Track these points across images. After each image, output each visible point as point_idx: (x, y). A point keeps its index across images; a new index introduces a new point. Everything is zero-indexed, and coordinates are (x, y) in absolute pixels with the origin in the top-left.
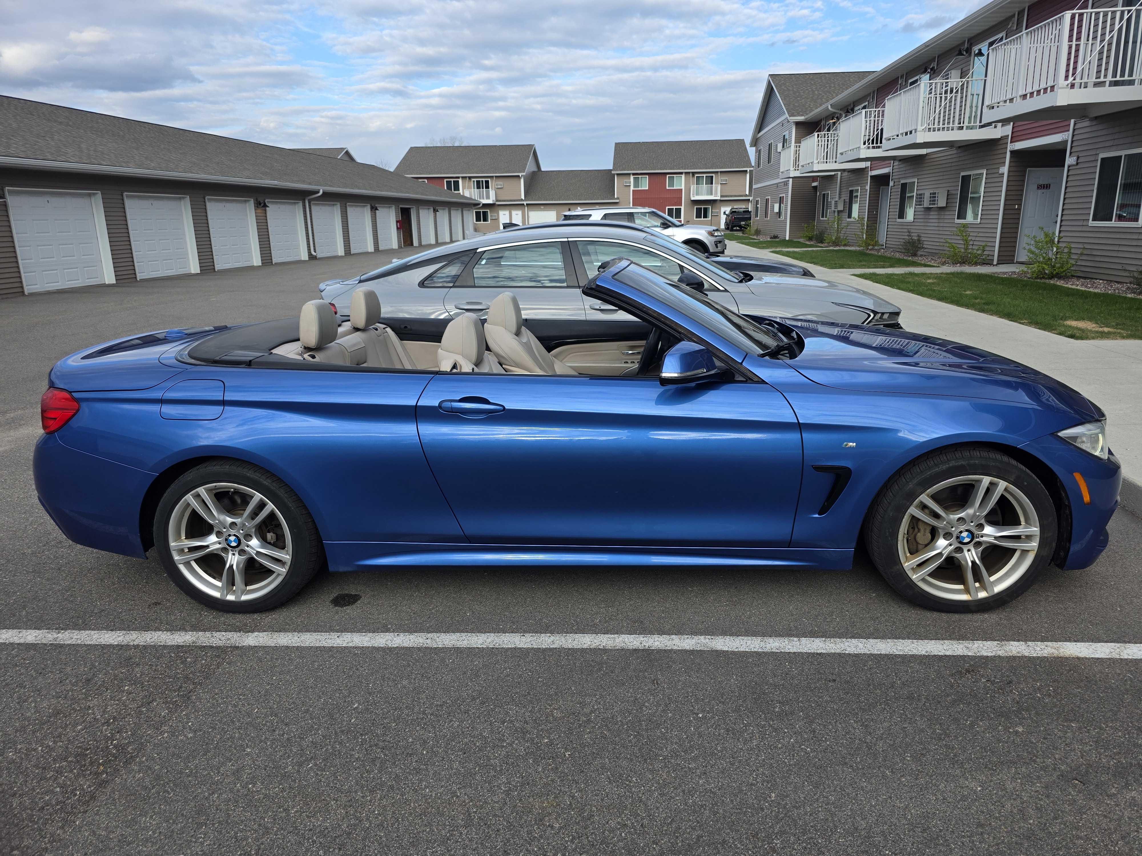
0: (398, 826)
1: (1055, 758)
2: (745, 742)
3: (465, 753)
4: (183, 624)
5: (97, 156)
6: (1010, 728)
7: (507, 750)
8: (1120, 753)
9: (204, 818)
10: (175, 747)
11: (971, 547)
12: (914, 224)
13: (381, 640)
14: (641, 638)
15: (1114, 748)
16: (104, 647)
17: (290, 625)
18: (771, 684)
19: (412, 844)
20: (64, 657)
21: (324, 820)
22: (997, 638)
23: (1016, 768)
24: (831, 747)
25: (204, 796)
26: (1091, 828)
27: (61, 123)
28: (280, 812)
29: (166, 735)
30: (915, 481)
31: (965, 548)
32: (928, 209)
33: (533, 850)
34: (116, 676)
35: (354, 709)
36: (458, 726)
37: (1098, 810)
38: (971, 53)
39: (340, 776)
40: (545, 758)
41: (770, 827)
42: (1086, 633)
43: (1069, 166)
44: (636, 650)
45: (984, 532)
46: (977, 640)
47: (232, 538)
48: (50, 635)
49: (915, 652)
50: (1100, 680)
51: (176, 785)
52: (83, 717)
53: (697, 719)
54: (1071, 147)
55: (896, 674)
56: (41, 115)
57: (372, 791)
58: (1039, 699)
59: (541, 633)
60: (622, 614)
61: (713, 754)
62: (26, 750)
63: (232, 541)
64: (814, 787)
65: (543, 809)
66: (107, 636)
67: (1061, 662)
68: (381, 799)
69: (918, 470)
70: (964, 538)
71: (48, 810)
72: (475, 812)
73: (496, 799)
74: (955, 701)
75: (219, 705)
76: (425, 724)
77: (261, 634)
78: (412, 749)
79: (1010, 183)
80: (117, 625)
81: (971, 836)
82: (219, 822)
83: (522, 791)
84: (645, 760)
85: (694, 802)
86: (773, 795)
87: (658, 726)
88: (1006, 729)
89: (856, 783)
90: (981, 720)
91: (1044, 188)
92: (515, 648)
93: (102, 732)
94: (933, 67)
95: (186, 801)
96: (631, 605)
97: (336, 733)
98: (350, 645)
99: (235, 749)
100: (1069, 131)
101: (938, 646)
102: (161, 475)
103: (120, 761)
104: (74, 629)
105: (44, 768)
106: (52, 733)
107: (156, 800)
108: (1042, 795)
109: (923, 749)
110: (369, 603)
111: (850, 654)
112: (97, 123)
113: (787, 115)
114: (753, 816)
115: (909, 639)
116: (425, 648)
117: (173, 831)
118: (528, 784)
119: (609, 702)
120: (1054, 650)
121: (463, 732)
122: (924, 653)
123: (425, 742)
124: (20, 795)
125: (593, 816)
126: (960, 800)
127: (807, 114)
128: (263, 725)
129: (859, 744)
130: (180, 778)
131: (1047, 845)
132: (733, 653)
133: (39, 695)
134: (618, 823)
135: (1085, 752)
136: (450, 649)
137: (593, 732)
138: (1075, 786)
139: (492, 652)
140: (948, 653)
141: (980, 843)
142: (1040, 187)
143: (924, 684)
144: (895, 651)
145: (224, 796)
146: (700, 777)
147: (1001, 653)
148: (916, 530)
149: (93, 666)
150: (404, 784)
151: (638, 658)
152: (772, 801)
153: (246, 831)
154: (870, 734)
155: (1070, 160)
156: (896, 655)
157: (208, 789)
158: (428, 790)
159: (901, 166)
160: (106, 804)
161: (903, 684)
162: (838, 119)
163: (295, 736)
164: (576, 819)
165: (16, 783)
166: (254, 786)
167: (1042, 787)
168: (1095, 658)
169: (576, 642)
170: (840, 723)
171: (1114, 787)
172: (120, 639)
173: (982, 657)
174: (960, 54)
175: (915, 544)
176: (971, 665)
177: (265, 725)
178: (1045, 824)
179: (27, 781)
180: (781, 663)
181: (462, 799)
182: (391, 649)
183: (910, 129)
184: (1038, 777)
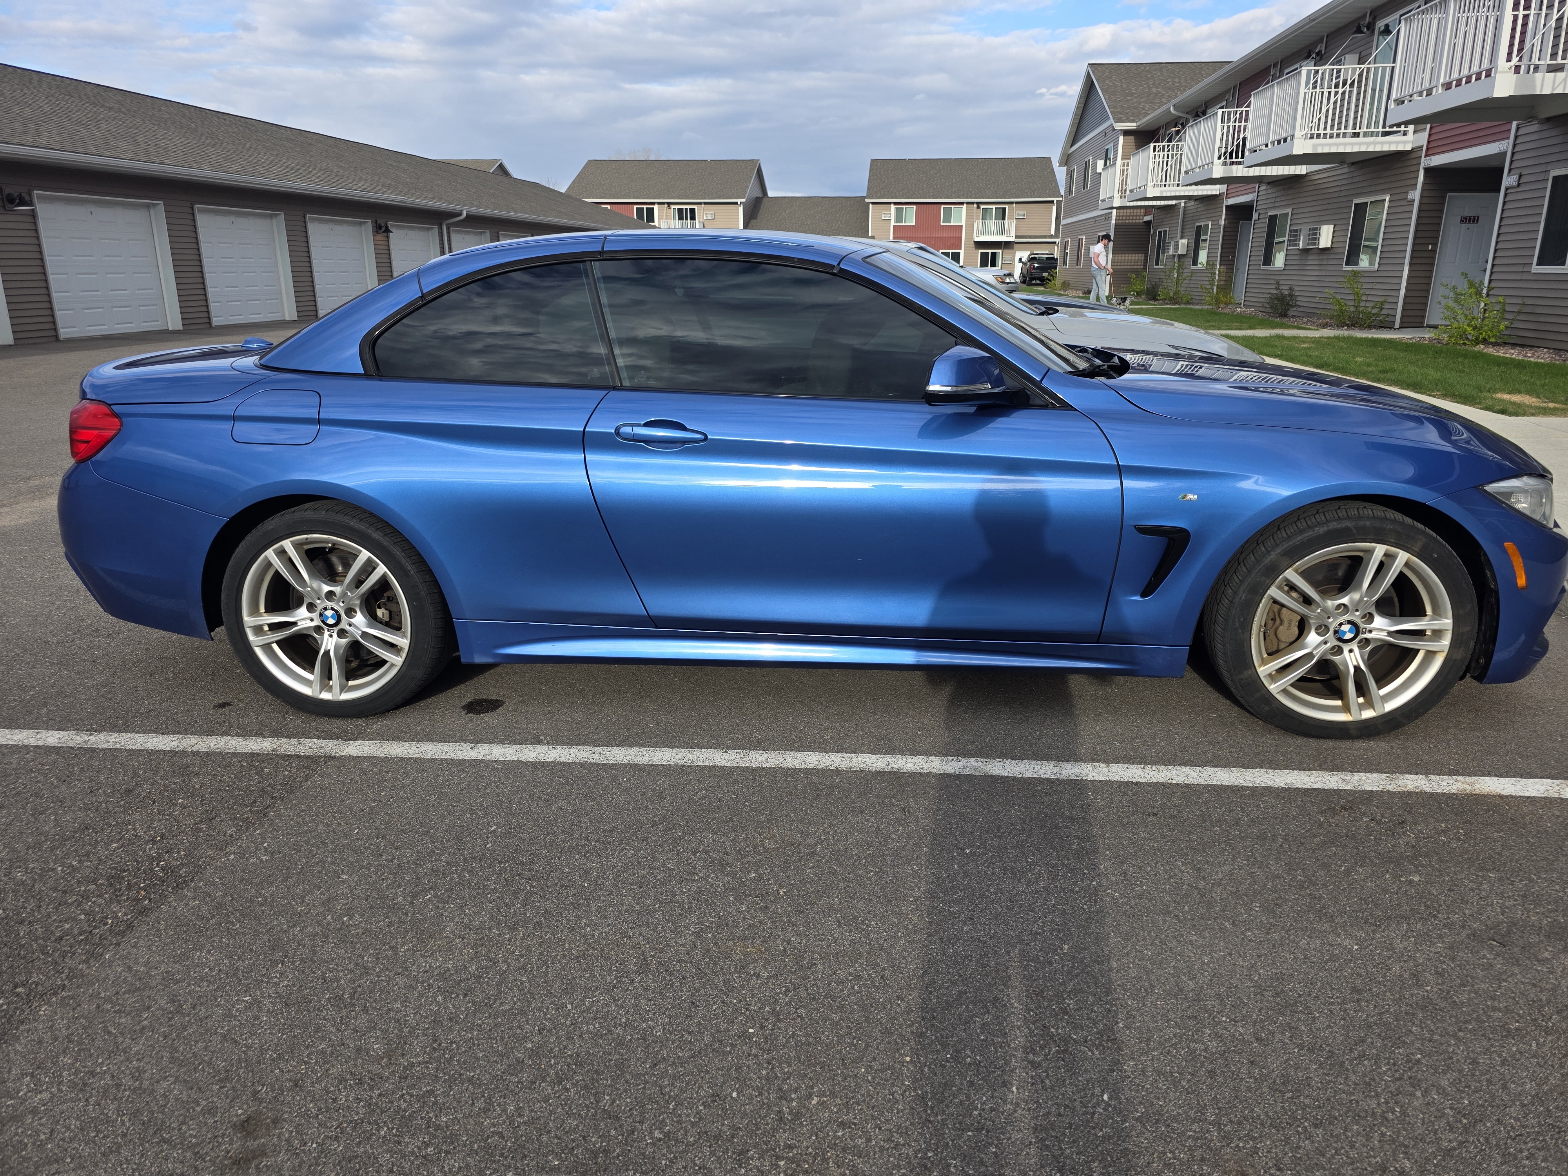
0: (547, 969)
1: (1465, 914)
2: (1029, 883)
3: (641, 887)
4: (260, 729)
5: (158, 153)
6: (1401, 876)
7: (699, 885)
8: (1557, 911)
9: (281, 954)
10: (244, 871)
11: (1354, 646)
12: (1285, 273)
13: (530, 754)
14: (888, 758)
15: (1549, 903)
16: (151, 753)
17: (405, 733)
18: (1067, 817)
19: (565, 991)
20: (97, 763)
21: (445, 961)
22: (1387, 770)
23: (1408, 924)
24: (1149, 893)
25: (282, 929)
26: (1514, 998)
27: (111, 109)
28: (385, 950)
29: (232, 857)
30: (1279, 550)
31: (1346, 648)
32: (1305, 251)
33: (731, 1002)
34: (165, 786)
35: (491, 832)
36: (633, 856)
37: (1524, 977)
38: (1374, 30)
39: (469, 909)
40: (750, 895)
41: (1061, 984)
42: (1512, 767)
43: (1507, 189)
44: (880, 772)
45: (1373, 625)
46: (1358, 772)
47: (329, 613)
48: (78, 738)
49: (1270, 784)
50: (1531, 823)
51: (244, 916)
52: (120, 833)
53: (964, 855)
54: (1511, 162)
55: (1242, 808)
56: (84, 97)
57: (513, 928)
58: (1444, 843)
59: (750, 749)
60: (862, 730)
61: (982, 896)
62: (41, 870)
63: (328, 618)
64: (1124, 939)
65: (746, 954)
66: (156, 740)
67: (1476, 800)
68: (523, 938)
69: (1284, 535)
70: (1345, 633)
71: (67, 940)
72: (653, 956)
73: (682, 941)
74: (1324, 843)
75: (306, 823)
76: (587, 852)
77: (366, 743)
78: (569, 881)
79: (1424, 214)
80: (170, 727)
81: (1344, 1002)
82: (302, 960)
83: (719, 933)
84: (890, 901)
85: (955, 952)
86: (1066, 947)
87: (908, 862)
88: (1396, 877)
89: (1182, 936)
90: (1361, 866)
91: (1469, 222)
92: (714, 767)
93: (145, 851)
94: (1320, 51)
95: (257, 934)
96: (875, 720)
97: (465, 860)
98: (488, 758)
99: (326, 875)
100: (1508, 138)
101: (1303, 777)
102: (233, 520)
103: (168, 886)
104: (111, 731)
105: (65, 892)
106: (76, 851)
107: (216, 932)
108: (1445, 957)
109: (1277, 899)
110: (515, 710)
111: (1178, 784)
112: (160, 110)
113: (1112, 121)
114: (1037, 970)
115: (1262, 768)
116: (591, 763)
117: (237, 969)
118: (727, 925)
119: (841, 833)
120: (1466, 786)
121: (639, 863)
122: (1282, 785)
123: (586, 873)
124: (30, 922)
125: (815, 964)
126: (1328, 960)
127: (1140, 120)
128: (365, 848)
129: (1188, 890)
130: (250, 906)
131: (1450, 1017)
132: (1015, 779)
133: (61, 806)
134: (850, 974)
135: (1507, 908)
136: (625, 766)
137: (818, 866)
138: (1492, 948)
139: (682, 770)
140: (1316, 786)
141: (1355, 1011)
142: (1465, 220)
143: (1281, 822)
144: (1242, 782)
145: (310, 929)
146: (965, 923)
147: (1391, 788)
148: (1278, 621)
149: (135, 775)
150: (557, 921)
151: (883, 782)
152: (1064, 954)
153: (338, 971)
154: (1204, 878)
155: (1508, 180)
156: (1242, 787)
157: (288, 921)
158: (588, 929)
159: (1270, 191)
160: (147, 936)
161: (1252, 821)
162: (1183, 126)
163: (408, 862)
164: (791, 967)
165: (26, 908)
166: (350, 919)
167: (1445, 948)
168: (1525, 797)
169: (798, 761)
170: (1162, 865)
171: (1547, 950)
172: (174, 743)
173: (1364, 792)
174: (1359, 31)
175: (1275, 641)
176: (1348, 801)
177: (369, 848)
178: (1448, 992)
179: (40, 906)
180: (1082, 793)
181: (635, 940)
182: (543, 765)
183: (1284, 136)
184: (1440, 936)
